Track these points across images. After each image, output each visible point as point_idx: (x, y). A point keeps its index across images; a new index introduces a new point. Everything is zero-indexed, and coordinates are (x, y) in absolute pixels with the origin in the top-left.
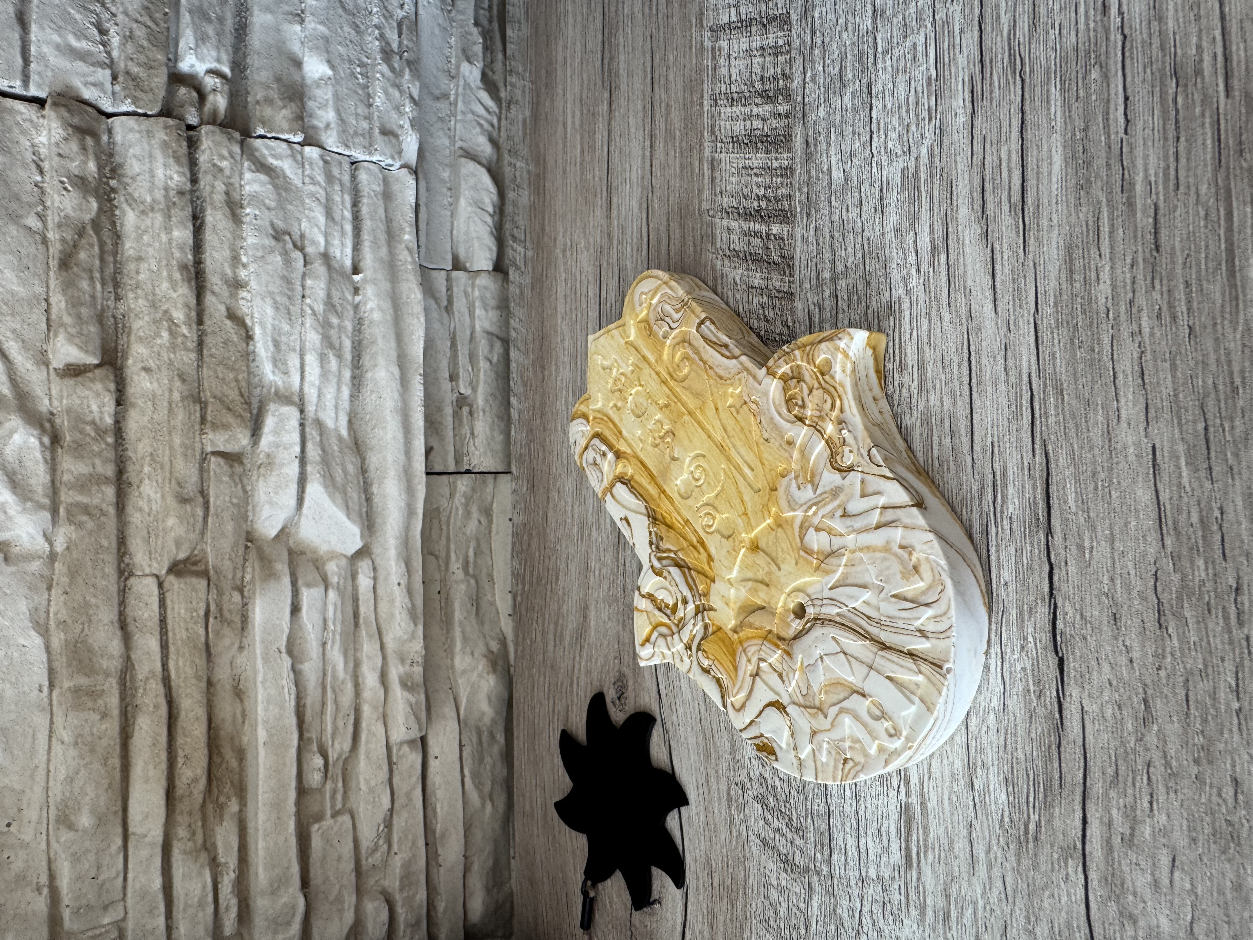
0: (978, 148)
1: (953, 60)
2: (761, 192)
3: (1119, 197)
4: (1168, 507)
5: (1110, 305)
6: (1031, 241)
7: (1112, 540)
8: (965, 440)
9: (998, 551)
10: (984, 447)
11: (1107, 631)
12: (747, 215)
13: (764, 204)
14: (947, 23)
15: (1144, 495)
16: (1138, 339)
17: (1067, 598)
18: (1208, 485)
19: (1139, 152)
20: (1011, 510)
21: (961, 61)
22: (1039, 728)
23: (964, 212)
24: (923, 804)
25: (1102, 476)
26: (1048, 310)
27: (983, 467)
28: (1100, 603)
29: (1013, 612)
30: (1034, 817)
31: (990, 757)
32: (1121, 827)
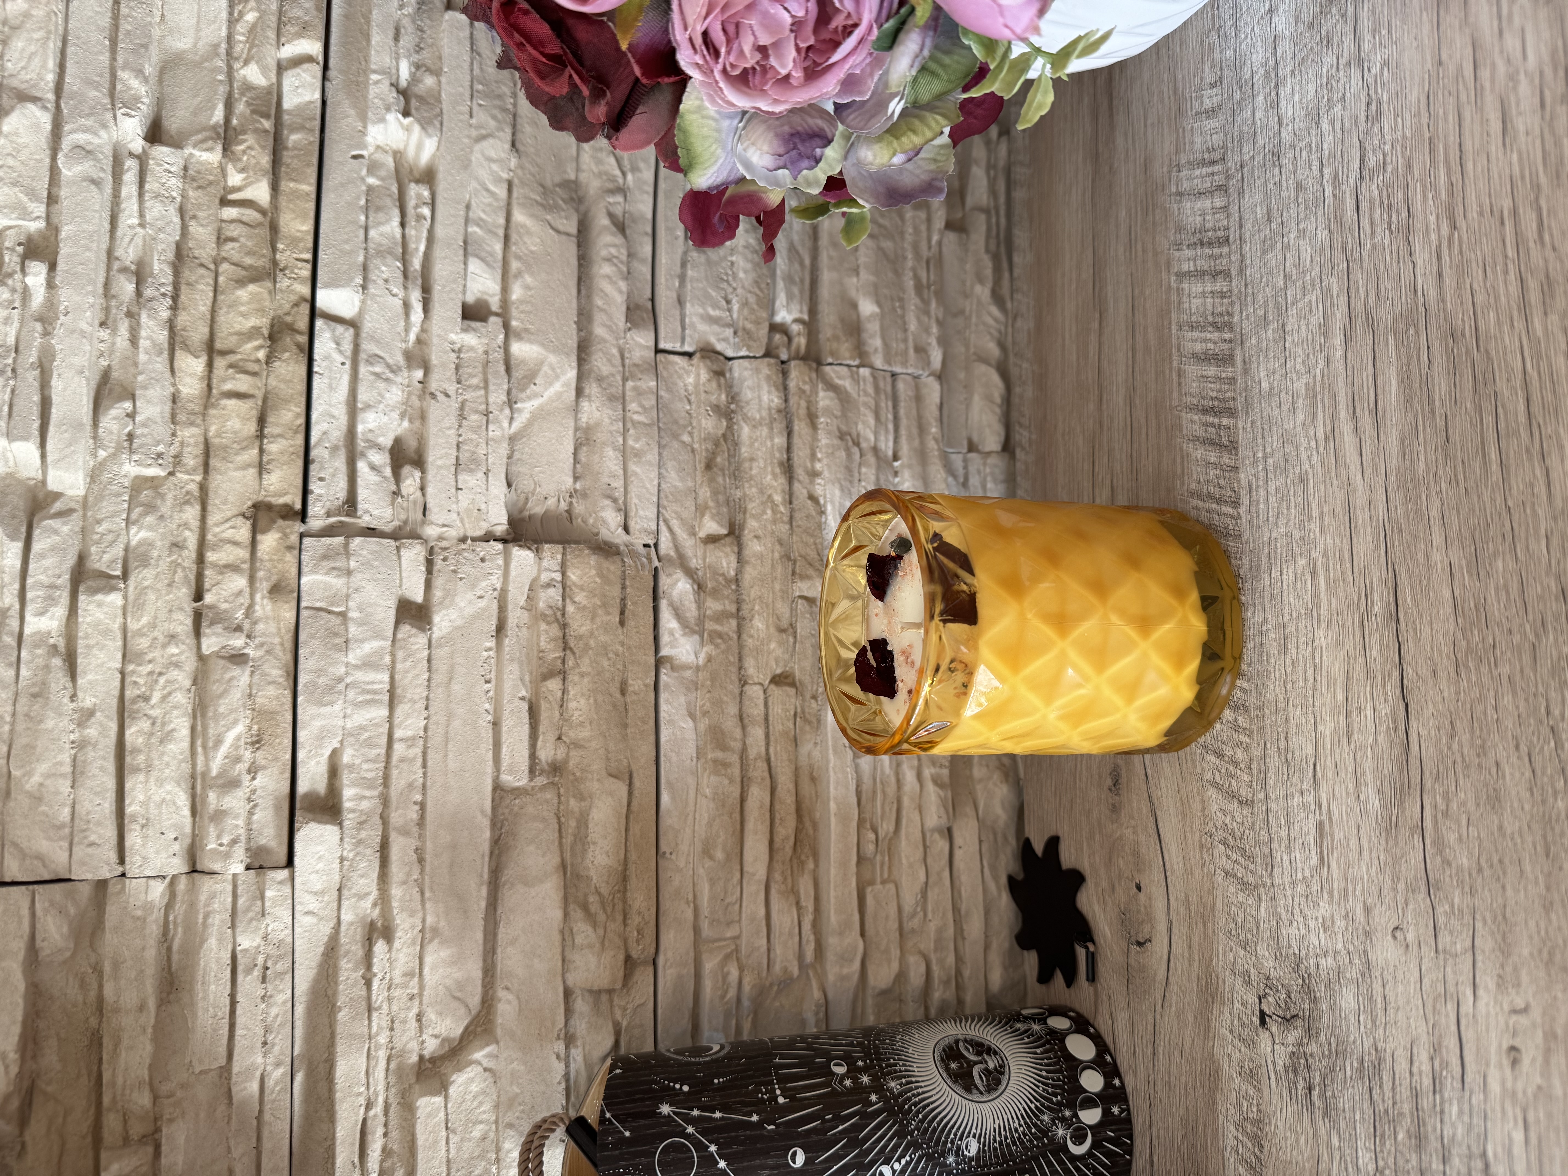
0: (1350, 372)
1: (1333, 314)
2: (1214, 394)
3: (1427, 408)
4: (1459, 599)
5: (1425, 475)
6: (1382, 435)
7: (1431, 623)
8: (1349, 567)
10: (1359, 567)
11: (1430, 682)
12: (1205, 411)
13: (1216, 403)
14: (1329, 289)
15: (1446, 593)
16: (1440, 496)
17: (1408, 664)
18: (1477, 584)
19: (1436, 381)
20: (1376, 611)
21: (1338, 315)
22: (1396, 752)
23: (1343, 414)
24: (1330, 819)
25: (1424, 582)
26: (1392, 479)
27: (1359, 584)
28: (1426, 664)
29: (1379, 678)
30: (1395, 812)
31: (1369, 777)
32: (1442, 806)
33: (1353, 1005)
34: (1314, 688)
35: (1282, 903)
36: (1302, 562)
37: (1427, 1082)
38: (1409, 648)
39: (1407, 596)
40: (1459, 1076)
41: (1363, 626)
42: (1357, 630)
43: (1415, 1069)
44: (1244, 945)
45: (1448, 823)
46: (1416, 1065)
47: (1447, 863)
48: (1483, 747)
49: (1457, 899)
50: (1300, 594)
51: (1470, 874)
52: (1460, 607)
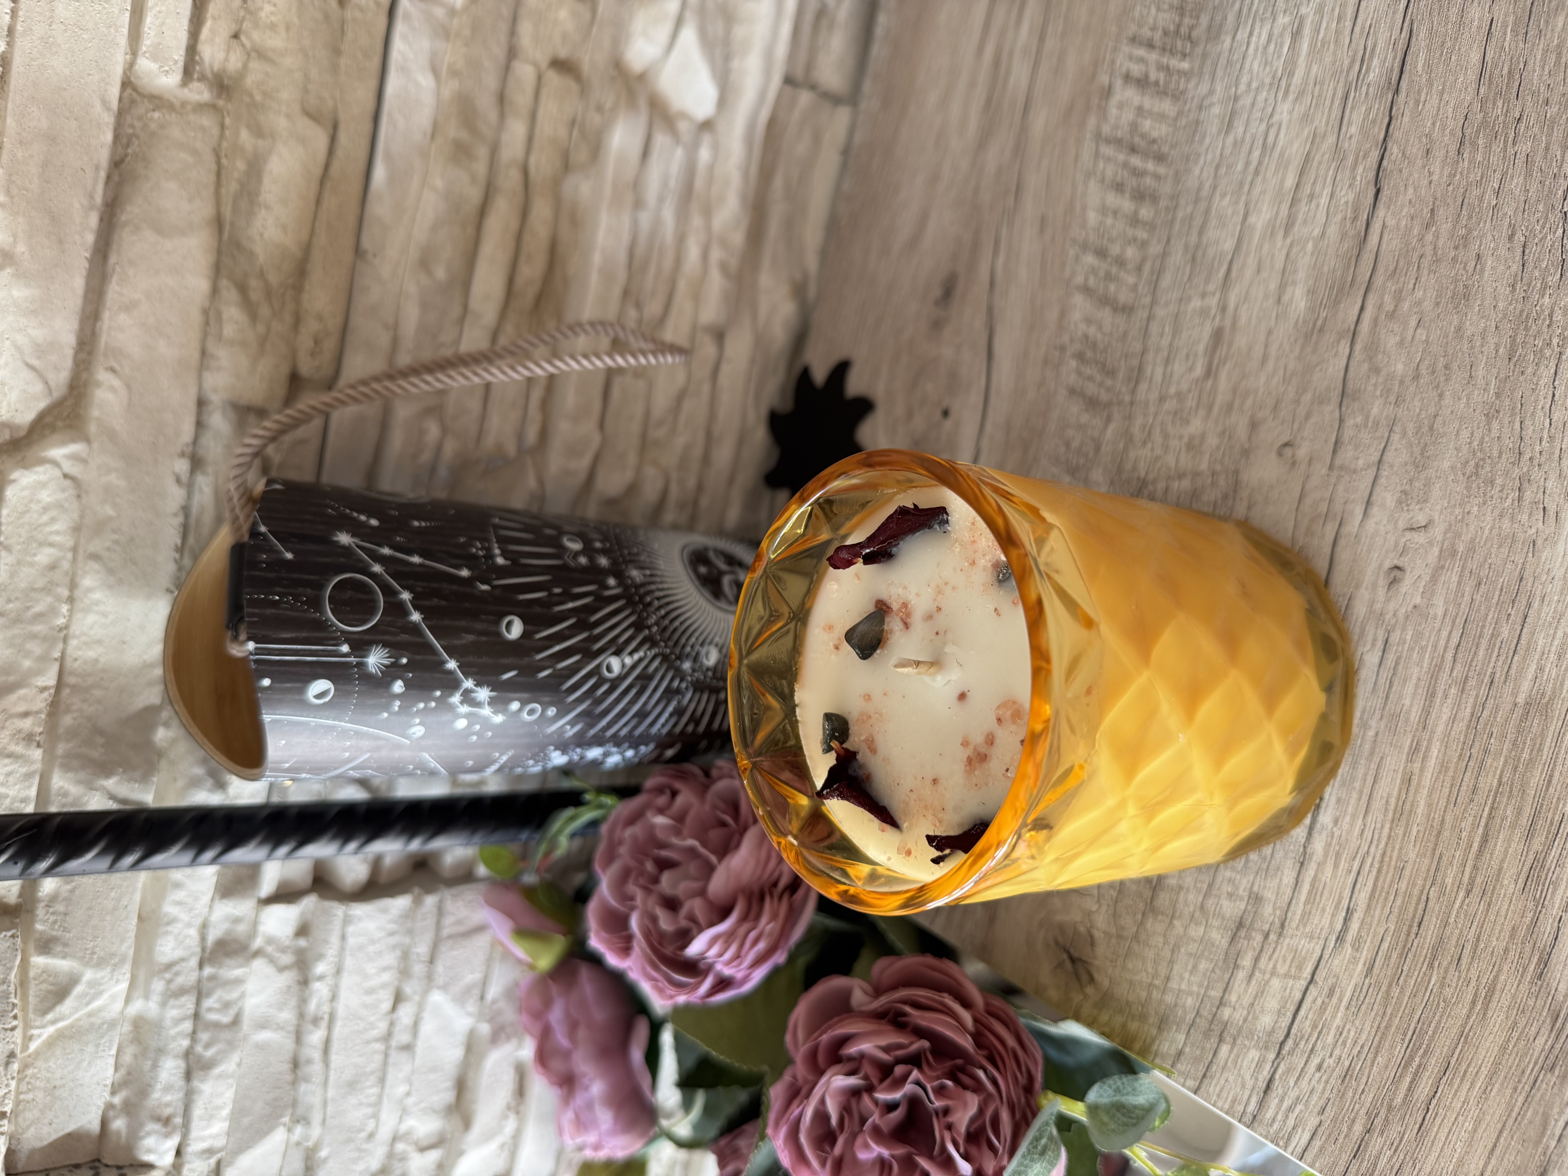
4: (1489, 64)
7: (1442, 93)
8: (1348, 24)
10: (1363, 28)
11: (1419, 162)
15: (1475, 57)
17: (1396, 143)
18: (1521, 45)
20: (1371, 77)
22: (1345, 246)
24: (1234, 324)
25: (1448, 43)
27: (1357, 45)
28: (1420, 141)
29: (1350, 159)
30: (1323, 314)
31: (1301, 275)
32: (1389, 306)
34: (1257, 172)
35: (1139, 422)
36: (1283, 20)
38: (1404, 122)
39: (1419, 61)
41: (1346, 98)
42: (1337, 102)
45: (1390, 325)
47: (1377, 370)
48: (1465, 238)
49: (1375, 411)
50: (1270, 59)
51: (1402, 382)
52: (1488, 73)
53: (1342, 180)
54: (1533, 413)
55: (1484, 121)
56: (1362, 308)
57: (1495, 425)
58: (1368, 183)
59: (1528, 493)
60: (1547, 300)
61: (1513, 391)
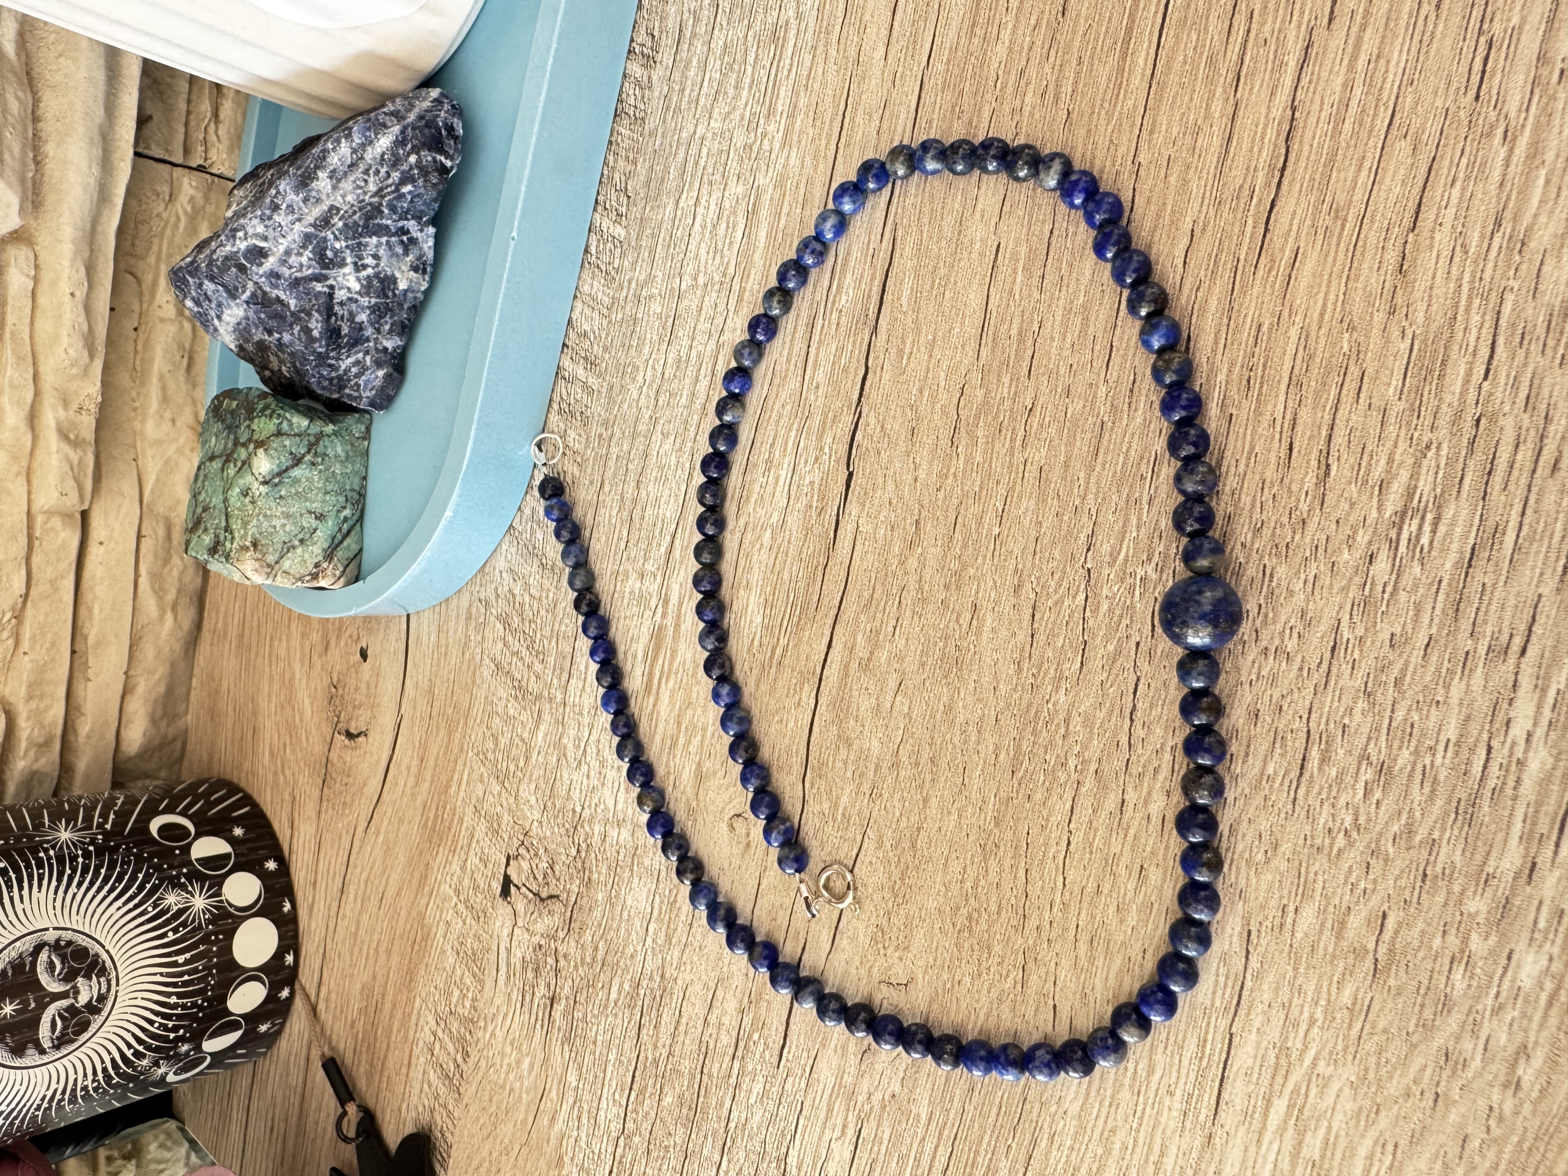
4: (994, 314)
5: (1000, 73)
7: (932, 345)
9: (818, 348)
11: (902, 447)
15: (975, 299)
16: (1017, 118)
17: (873, 407)
18: (1036, 294)
20: (843, 302)
22: (811, 548)
24: (677, 626)
25: (941, 271)
28: (904, 414)
29: (817, 419)
30: (783, 641)
31: (757, 577)
32: (862, 652)
33: (643, 905)
35: (572, 733)
37: (726, 1039)
38: (882, 379)
39: (903, 288)
40: (778, 1047)
41: (811, 325)
42: (801, 328)
43: (712, 1019)
44: (502, 778)
45: (864, 679)
46: (716, 1012)
48: (958, 574)
49: (844, 799)
50: (720, 244)
51: (877, 768)
52: (992, 328)
53: (806, 448)
54: (1042, 862)
55: (985, 402)
56: (829, 646)
57: (993, 865)
58: (837, 461)
59: (1034, 978)
60: (1062, 697)
61: (1016, 821)
